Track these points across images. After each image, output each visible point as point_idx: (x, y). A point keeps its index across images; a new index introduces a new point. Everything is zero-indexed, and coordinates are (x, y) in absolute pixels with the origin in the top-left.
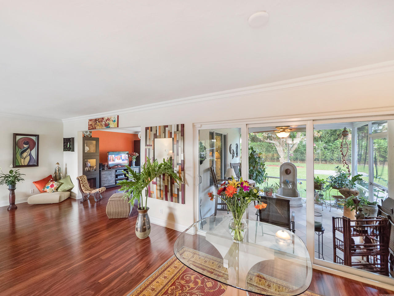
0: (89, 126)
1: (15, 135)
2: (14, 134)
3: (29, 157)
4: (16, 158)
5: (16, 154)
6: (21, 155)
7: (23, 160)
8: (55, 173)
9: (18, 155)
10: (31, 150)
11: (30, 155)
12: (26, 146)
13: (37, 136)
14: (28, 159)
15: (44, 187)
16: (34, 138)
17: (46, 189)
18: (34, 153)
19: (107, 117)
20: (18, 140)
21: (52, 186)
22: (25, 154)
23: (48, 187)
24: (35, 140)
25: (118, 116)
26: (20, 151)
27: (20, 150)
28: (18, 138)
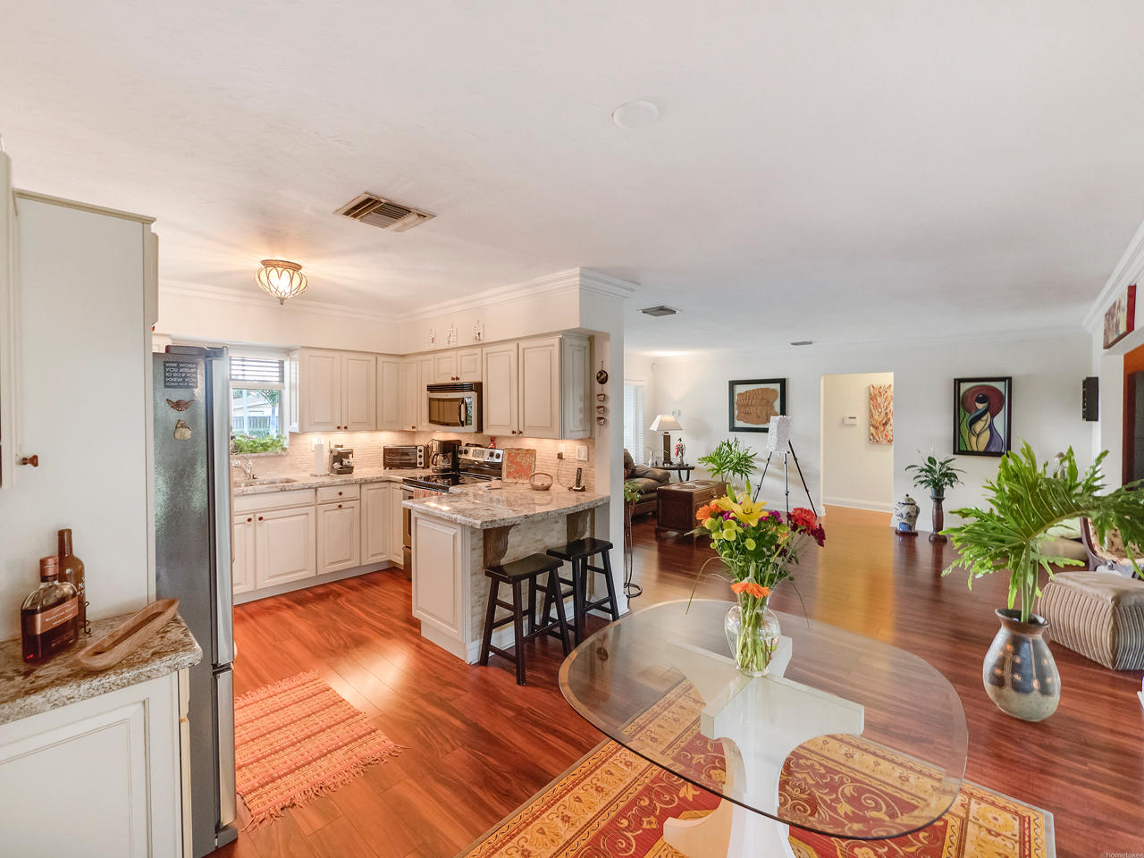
0: (1104, 334)
1: (958, 382)
2: (955, 380)
3: (988, 432)
4: (960, 432)
5: (960, 425)
6: (971, 426)
7: (974, 439)
9: (964, 428)
10: (992, 417)
11: (991, 427)
12: (980, 406)
13: (1008, 381)
14: (986, 436)
16: (1000, 386)
18: (999, 422)
20: (964, 394)
22: (979, 426)
24: (1003, 391)
26: (969, 417)
27: (968, 414)
28: (965, 387)
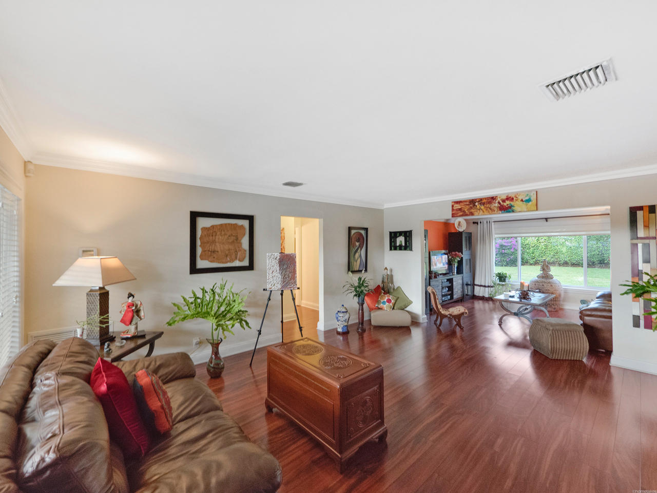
0: (452, 211)
1: (350, 229)
3: (359, 259)
6: (354, 257)
7: (355, 263)
8: (383, 282)
10: (361, 250)
11: (360, 256)
12: (357, 244)
13: (366, 229)
14: (359, 262)
15: (377, 301)
17: (381, 305)
19: (507, 195)
21: (389, 301)
22: (357, 256)
23: (384, 303)
25: (537, 192)
26: (353, 250)
